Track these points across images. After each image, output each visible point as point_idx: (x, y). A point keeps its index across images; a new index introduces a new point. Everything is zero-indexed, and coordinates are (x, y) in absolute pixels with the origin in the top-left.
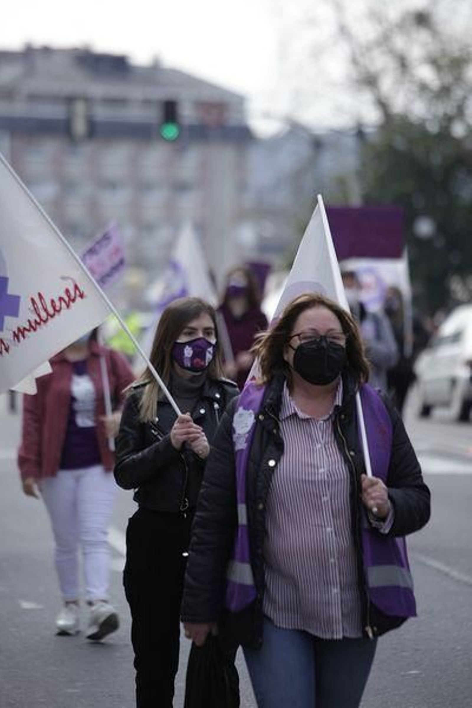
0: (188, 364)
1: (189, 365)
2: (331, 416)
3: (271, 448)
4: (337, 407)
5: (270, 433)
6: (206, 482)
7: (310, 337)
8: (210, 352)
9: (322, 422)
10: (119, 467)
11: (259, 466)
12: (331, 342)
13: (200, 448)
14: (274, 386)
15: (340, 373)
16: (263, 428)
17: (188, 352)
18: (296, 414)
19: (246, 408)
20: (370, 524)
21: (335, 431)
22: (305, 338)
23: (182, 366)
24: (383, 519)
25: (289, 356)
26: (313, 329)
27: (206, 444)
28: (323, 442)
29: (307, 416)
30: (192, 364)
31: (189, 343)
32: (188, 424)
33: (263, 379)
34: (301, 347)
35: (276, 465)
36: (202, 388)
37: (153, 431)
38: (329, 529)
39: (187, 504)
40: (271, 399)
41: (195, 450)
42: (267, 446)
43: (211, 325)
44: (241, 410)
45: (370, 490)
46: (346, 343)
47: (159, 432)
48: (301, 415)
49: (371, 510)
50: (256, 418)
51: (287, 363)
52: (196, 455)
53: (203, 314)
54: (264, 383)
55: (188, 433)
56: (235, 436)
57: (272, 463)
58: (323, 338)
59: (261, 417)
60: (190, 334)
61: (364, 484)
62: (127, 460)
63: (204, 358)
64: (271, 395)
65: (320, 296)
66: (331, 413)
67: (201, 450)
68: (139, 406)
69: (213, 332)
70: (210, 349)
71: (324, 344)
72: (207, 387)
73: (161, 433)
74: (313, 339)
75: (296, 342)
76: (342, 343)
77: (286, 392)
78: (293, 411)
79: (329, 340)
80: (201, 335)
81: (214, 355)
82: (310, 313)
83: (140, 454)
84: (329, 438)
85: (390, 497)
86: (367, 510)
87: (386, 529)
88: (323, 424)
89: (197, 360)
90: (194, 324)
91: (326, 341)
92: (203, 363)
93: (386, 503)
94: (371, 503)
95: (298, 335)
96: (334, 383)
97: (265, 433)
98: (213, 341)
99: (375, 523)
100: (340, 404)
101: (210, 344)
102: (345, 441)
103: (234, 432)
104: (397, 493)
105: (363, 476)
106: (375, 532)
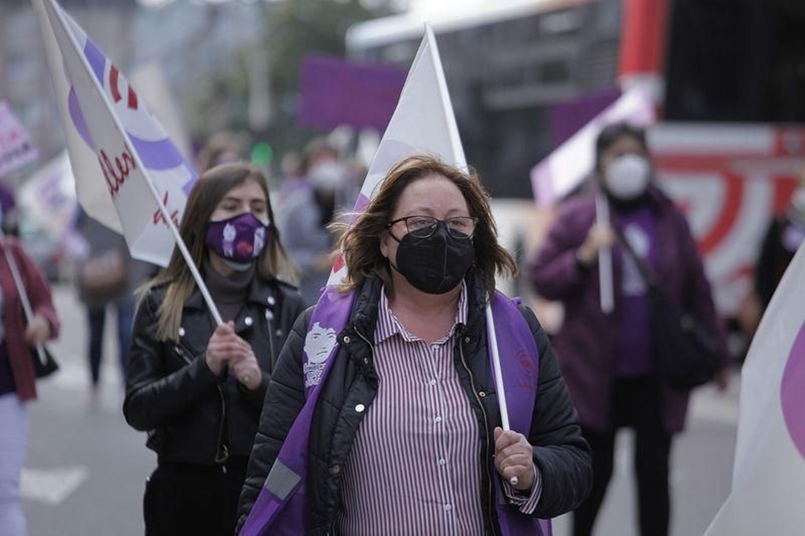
0: (229, 251)
1: (231, 252)
2: (451, 339)
3: (360, 385)
4: (460, 325)
5: (359, 363)
6: (261, 433)
7: (423, 222)
8: (259, 235)
9: (438, 347)
10: (132, 399)
11: (340, 409)
12: (452, 230)
13: (246, 372)
14: (366, 293)
15: (464, 276)
16: (349, 355)
17: (229, 233)
18: (398, 335)
19: (325, 325)
20: (507, 499)
21: (457, 361)
22: (415, 223)
23: (221, 255)
24: (527, 493)
25: (390, 250)
26: (427, 210)
27: (255, 366)
28: (439, 378)
29: (415, 338)
30: (235, 251)
31: (230, 221)
32: (228, 337)
33: (350, 282)
34: (407, 237)
35: (366, 411)
36: (249, 288)
37: (177, 349)
38: (447, 507)
39: (227, 454)
40: (362, 312)
41: (240, 375)
42: (353, 381)
43: (260, 195)
44: (316, 327)
45: (507, 451)
46: (475, 231)
47: (187, 351)
48: (407, 336)
49: (507, 480)
50: (340, 340)
51: (386, 260)
52: (240, 385)
53: (248, 181)
54: (352, 289)
55: (229, 349)
56: (306, 366)
57: (360, 408)
58: (441, 224)
59: (346, 339)
60: (232, 209)
61: (499, 441)
62: (144, 389)
63: (251, 242)
64: (363, 306)
65: (437, 160)
66: (451, 334)
67: (248, 376)
68: (157, 314)
69: (265, 207)
70: (261, 231)
71: (443, 233)
72: (256, 285)
73: (189, 353)
74: (427, 225)
75: (401, 230)
76: (469, 230)
77: (384, 301)
78: (395, 332)
79: (450, 226)
80: (247, 209)
81: (266, 241)
82: (420, 186)
83: (163, 382)
84: (447, 369)
85: (536, 460)
86: (503, 479)
87: (529, 507)
88: (439, 349)
89: (242, 245)
90: (235, 193)
91: (446, 229)
92: (249, 249)
93: (532, 469)
94: (508, 469)
95: (405, 219)
96: (455, 291)
97: (351, 362)
98: (266, 221)
99: (513, 499)
100: (465, 323)
101: (260, 224)
102: (471, 376)
103: (307, 361)
104: (546, 453)
105: (497, 429)
106: (514, 511)
